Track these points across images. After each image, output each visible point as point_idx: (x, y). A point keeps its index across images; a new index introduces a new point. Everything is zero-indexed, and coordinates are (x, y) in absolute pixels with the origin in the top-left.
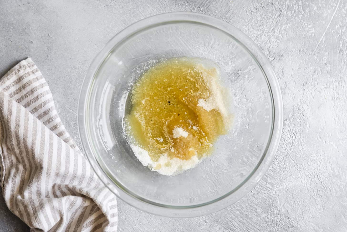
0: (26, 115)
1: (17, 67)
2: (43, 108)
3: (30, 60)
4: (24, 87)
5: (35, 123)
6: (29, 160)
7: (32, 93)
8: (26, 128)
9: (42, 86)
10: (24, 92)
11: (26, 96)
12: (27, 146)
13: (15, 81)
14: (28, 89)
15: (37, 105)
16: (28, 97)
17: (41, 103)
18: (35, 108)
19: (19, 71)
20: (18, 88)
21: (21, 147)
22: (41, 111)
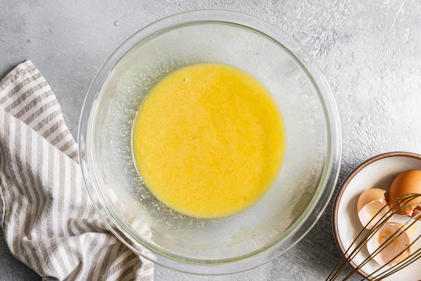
0: (29, 133)
1: (13, 72)
2: (49, 122)
3: (29, 62)
4: (24, 97)
5: (40, 143)
6: (35, 189)
7: (35, 105)
8: (29, 149)
9: (47, 95)
10: (24, 104)
11: (27, 108)
12: (31, 172)
13: (12, 91)
14: (29, 99)
15: (42, 119)
16: (29, 109)
17: (46, 117)
18: (40, 123)
19: (16, 77)
20: (16, 99)
21: (23, 173)
22: (47, 127)
